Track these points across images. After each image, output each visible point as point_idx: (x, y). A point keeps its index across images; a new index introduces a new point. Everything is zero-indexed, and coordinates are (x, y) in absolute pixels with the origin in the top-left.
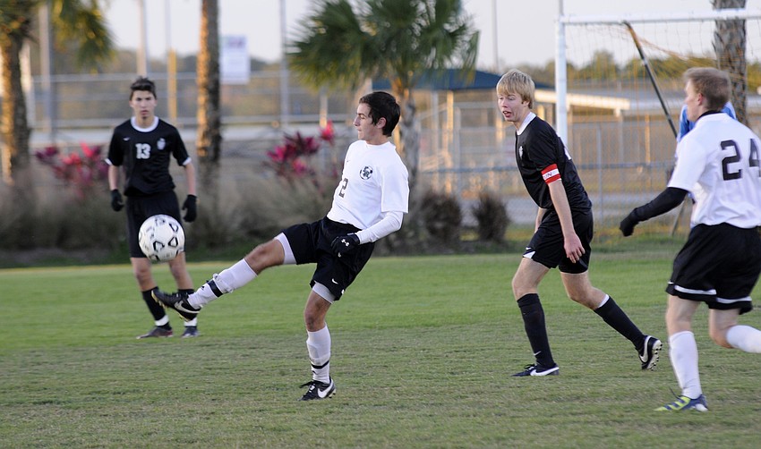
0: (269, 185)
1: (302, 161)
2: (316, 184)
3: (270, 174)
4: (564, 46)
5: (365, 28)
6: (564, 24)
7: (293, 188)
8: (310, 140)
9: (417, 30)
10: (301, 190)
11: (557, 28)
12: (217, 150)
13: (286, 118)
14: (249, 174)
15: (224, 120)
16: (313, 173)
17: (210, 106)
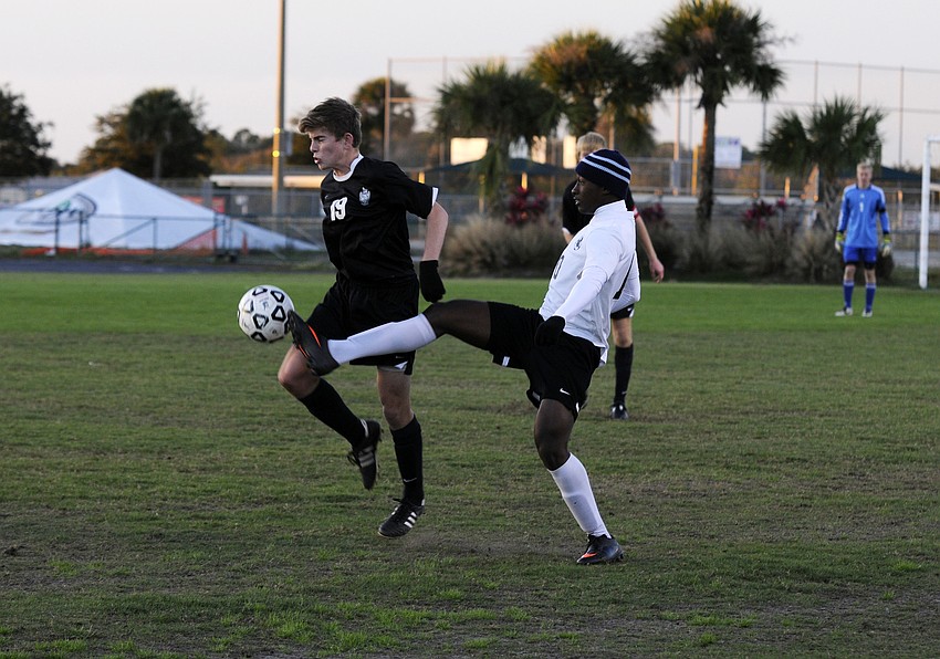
0: (742, 234)
1: (763, 219)
2: (772, 235)
3: (743, 227)
4: (930, 156)
5: (808, 136)
6: (930, 142)
7: (758, 237)
8: (770, 207)
9: (843, 140)
10: (762, 238)
11: (926, 144)
12: (709, 210)
13: (763, 191)
14: (729, 226)
15: (715, 190)
16: (771, 229)
17: (706, 182)
